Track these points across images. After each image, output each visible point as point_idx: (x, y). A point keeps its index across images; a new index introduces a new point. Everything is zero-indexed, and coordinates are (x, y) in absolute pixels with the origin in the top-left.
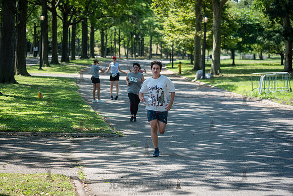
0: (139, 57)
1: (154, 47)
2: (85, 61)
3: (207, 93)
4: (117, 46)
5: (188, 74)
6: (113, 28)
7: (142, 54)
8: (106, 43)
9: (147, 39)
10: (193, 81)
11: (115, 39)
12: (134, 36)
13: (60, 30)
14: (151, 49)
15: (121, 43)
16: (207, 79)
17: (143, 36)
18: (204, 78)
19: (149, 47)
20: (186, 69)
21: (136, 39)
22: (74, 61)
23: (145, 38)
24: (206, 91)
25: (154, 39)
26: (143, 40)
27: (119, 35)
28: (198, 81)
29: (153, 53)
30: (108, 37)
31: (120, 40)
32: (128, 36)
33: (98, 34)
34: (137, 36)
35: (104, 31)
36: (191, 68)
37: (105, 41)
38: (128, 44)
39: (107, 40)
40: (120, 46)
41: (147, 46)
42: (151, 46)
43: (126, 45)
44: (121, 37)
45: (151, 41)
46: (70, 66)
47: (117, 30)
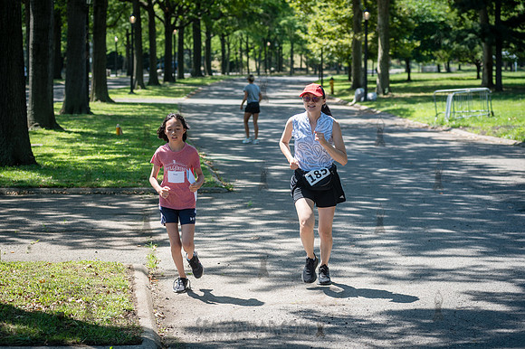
0: (276, 73)
1: (297, 58)
2: (197, 81)
3: (370, 121)
4: (245, 58)
5: (343, 95)
6: (237, 33)
7: (280, 69)
8: (229, 54)
9: (286, 47)
10: (350, 104)
11: (241, 48)
12: (269, 44)
13: (161, 38)
14: (293, 62)
15: (250, 54)
16: (370, 100)
17: (280, 43)
18: (366, 100)
19: (289, 58)
20: (341, 87)
21: (271, 47)
22: (182, 81)
23: (284, 45)
24: (368, 118)
25: (296, 46)
26: (281, 48)
27: (247, 43)
28: (358, 104)
29: (295, 66)
30: (232, 45)
31: (248, 50)
32: (259, 43)
33: (216, 41)
34: (272, 43)
35: (226, 38)
36: (348, 87)
37: (227, 52)
38: (260, 56)
39: (229, 50)
40: (248, 57)
41: (286, 57)
42: (292, 57)
43: (257, 57)
44: (249, 46)
45: (292, 50)
46: (176, 87)
47: (244, 36)
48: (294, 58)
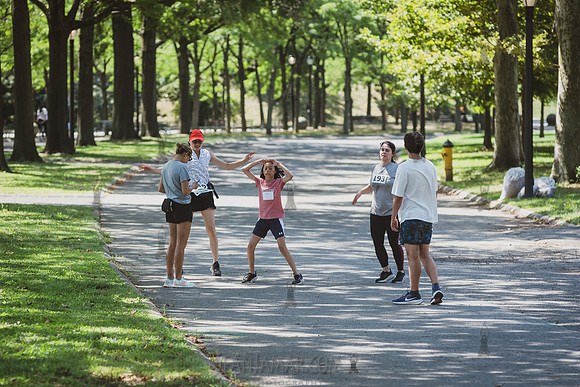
0: (310, 129)
1: (359, 94)
3: (542, 243)
4: (235, 94)
5: (476, 181)
6: (217, 34)
7: (319, 118)
8: (197, 85)
9: (334, 68)
10: (493, 204)
11: (225, 71)
12: (292, 60)
13: (39, 45)
14: (349, 102)
15: (248, 83)
16: (539, 196)
17: (319, 57)
18: (532, 193)
19: (342, 94)
20: (470, 164)
21: (295, 69)
22: (89, 150)
23: (327, 62)
24: (538, 237)
25: (358, 66)
26: (321, 69)
27: (240, 58)
28: (512, 205)
29: (355, 113)
30: (204, 64)
31: (241, 76)
32: (268, 57)
33: (167, 56)
34: (301, 59)
35: (190, 47)
36: (487, 163)
37: (192, 80)
38: (271, 87)
39: (198, 74)
40: (243, 92)
41: (334, 91)
42: (347, 90)
43: (264, 91)
44: (245, 64)
45: (348, 73)
47: (234, 41)
48: (354, 94)
